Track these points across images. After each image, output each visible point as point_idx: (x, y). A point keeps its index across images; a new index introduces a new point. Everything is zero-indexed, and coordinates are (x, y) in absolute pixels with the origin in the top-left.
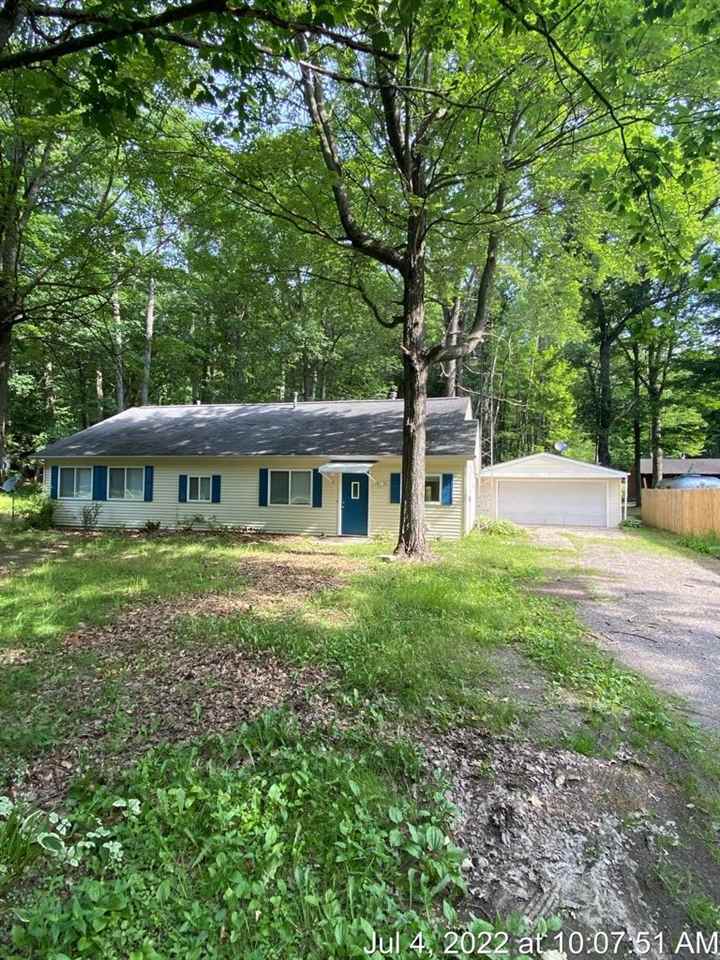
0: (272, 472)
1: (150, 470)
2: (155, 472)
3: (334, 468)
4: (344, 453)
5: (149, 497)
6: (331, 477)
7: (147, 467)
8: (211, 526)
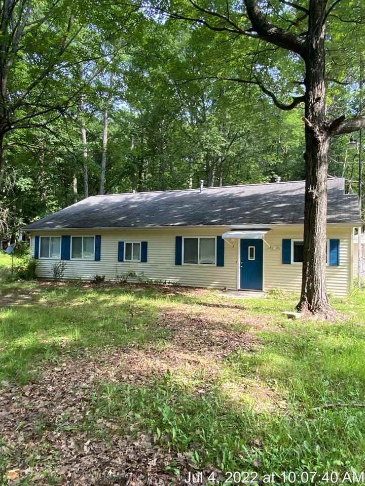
0: (185, 239)
1: (98, 238)
2: (102, 239)
3: (234, 235)
4: (241, 223)
5: (98, 258)
6: (232, 243)
7: (96, 236)
8: (140, 279)
